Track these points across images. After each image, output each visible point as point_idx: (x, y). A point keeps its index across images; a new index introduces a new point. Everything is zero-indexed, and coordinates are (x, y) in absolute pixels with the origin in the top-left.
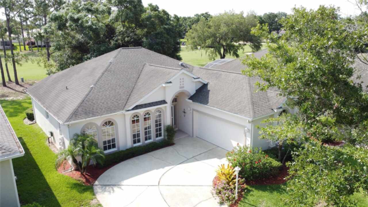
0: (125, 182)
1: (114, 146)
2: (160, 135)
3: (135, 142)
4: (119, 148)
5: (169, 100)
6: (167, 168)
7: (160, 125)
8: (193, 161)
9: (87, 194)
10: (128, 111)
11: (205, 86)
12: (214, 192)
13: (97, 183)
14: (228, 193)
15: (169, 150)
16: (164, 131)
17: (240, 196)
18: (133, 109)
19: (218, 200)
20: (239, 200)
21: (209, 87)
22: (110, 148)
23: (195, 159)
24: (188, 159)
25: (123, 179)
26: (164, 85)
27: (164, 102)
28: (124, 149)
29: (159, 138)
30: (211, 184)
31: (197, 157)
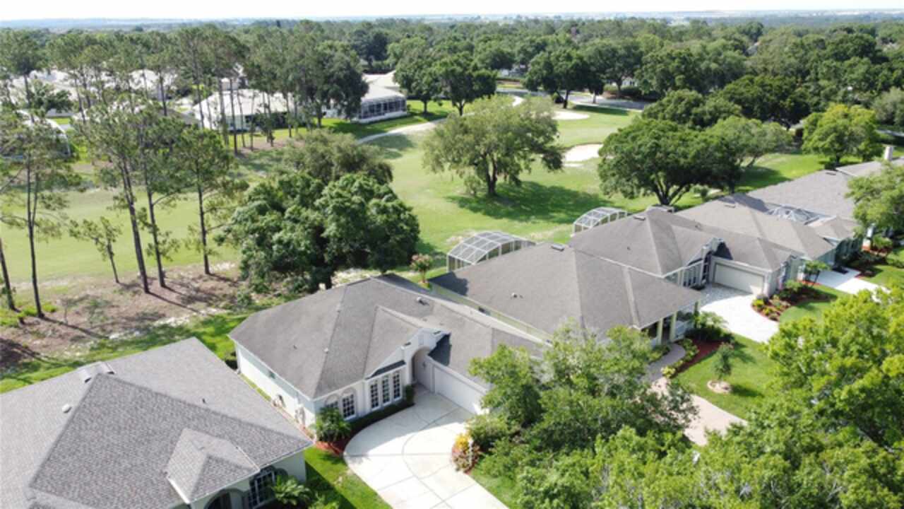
0: (371, 452)
1: (353, 413)
2: (399, 395)
3: (373, 406)
4: (357, 414)
5: (408, 360)
6: (409, 436)
7: (398, 385)
8: (434, 426)
9: (339, 466)
10: (368, 378)
11: (446, 337)
12: (452, 459)
13: (345, 453)
14: (464, 460)
15: (408, 412)
16: (403, 391)
17: (474, 463)
18: (373, 376)
19: (455, 467)
20: (473, 465)
21: (452, 341)
22: (349, 414)
23: (435, 423)
24: (429, 424)
25: (369, 449)
26: (403, 348)
27: (402, 363)
28: (363, 415)
29: (398, 399)
30: (450, 451)
31: (438, 422)
